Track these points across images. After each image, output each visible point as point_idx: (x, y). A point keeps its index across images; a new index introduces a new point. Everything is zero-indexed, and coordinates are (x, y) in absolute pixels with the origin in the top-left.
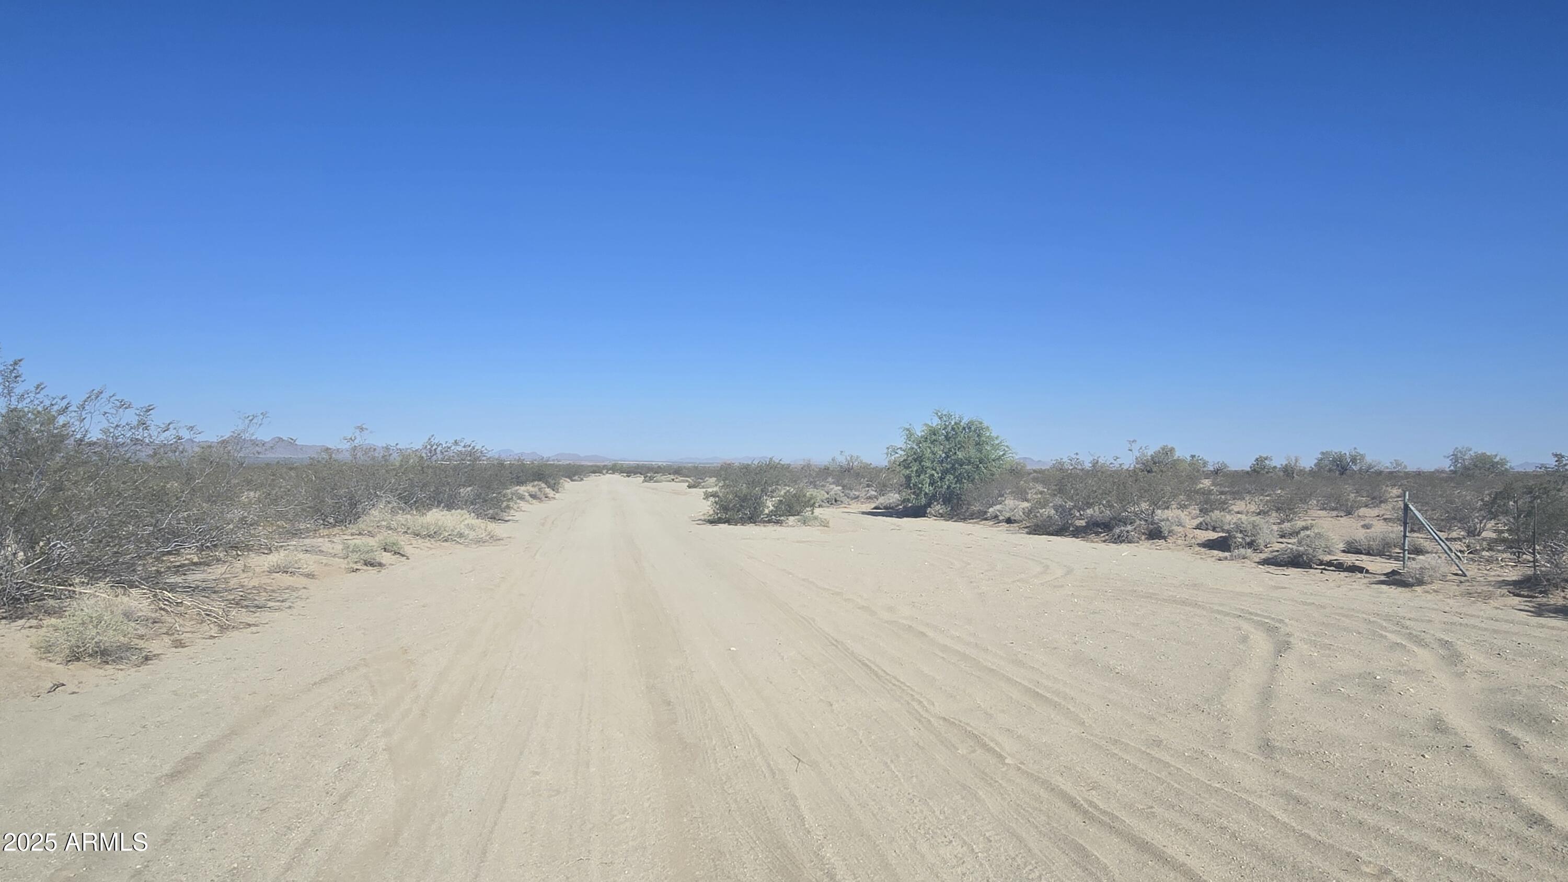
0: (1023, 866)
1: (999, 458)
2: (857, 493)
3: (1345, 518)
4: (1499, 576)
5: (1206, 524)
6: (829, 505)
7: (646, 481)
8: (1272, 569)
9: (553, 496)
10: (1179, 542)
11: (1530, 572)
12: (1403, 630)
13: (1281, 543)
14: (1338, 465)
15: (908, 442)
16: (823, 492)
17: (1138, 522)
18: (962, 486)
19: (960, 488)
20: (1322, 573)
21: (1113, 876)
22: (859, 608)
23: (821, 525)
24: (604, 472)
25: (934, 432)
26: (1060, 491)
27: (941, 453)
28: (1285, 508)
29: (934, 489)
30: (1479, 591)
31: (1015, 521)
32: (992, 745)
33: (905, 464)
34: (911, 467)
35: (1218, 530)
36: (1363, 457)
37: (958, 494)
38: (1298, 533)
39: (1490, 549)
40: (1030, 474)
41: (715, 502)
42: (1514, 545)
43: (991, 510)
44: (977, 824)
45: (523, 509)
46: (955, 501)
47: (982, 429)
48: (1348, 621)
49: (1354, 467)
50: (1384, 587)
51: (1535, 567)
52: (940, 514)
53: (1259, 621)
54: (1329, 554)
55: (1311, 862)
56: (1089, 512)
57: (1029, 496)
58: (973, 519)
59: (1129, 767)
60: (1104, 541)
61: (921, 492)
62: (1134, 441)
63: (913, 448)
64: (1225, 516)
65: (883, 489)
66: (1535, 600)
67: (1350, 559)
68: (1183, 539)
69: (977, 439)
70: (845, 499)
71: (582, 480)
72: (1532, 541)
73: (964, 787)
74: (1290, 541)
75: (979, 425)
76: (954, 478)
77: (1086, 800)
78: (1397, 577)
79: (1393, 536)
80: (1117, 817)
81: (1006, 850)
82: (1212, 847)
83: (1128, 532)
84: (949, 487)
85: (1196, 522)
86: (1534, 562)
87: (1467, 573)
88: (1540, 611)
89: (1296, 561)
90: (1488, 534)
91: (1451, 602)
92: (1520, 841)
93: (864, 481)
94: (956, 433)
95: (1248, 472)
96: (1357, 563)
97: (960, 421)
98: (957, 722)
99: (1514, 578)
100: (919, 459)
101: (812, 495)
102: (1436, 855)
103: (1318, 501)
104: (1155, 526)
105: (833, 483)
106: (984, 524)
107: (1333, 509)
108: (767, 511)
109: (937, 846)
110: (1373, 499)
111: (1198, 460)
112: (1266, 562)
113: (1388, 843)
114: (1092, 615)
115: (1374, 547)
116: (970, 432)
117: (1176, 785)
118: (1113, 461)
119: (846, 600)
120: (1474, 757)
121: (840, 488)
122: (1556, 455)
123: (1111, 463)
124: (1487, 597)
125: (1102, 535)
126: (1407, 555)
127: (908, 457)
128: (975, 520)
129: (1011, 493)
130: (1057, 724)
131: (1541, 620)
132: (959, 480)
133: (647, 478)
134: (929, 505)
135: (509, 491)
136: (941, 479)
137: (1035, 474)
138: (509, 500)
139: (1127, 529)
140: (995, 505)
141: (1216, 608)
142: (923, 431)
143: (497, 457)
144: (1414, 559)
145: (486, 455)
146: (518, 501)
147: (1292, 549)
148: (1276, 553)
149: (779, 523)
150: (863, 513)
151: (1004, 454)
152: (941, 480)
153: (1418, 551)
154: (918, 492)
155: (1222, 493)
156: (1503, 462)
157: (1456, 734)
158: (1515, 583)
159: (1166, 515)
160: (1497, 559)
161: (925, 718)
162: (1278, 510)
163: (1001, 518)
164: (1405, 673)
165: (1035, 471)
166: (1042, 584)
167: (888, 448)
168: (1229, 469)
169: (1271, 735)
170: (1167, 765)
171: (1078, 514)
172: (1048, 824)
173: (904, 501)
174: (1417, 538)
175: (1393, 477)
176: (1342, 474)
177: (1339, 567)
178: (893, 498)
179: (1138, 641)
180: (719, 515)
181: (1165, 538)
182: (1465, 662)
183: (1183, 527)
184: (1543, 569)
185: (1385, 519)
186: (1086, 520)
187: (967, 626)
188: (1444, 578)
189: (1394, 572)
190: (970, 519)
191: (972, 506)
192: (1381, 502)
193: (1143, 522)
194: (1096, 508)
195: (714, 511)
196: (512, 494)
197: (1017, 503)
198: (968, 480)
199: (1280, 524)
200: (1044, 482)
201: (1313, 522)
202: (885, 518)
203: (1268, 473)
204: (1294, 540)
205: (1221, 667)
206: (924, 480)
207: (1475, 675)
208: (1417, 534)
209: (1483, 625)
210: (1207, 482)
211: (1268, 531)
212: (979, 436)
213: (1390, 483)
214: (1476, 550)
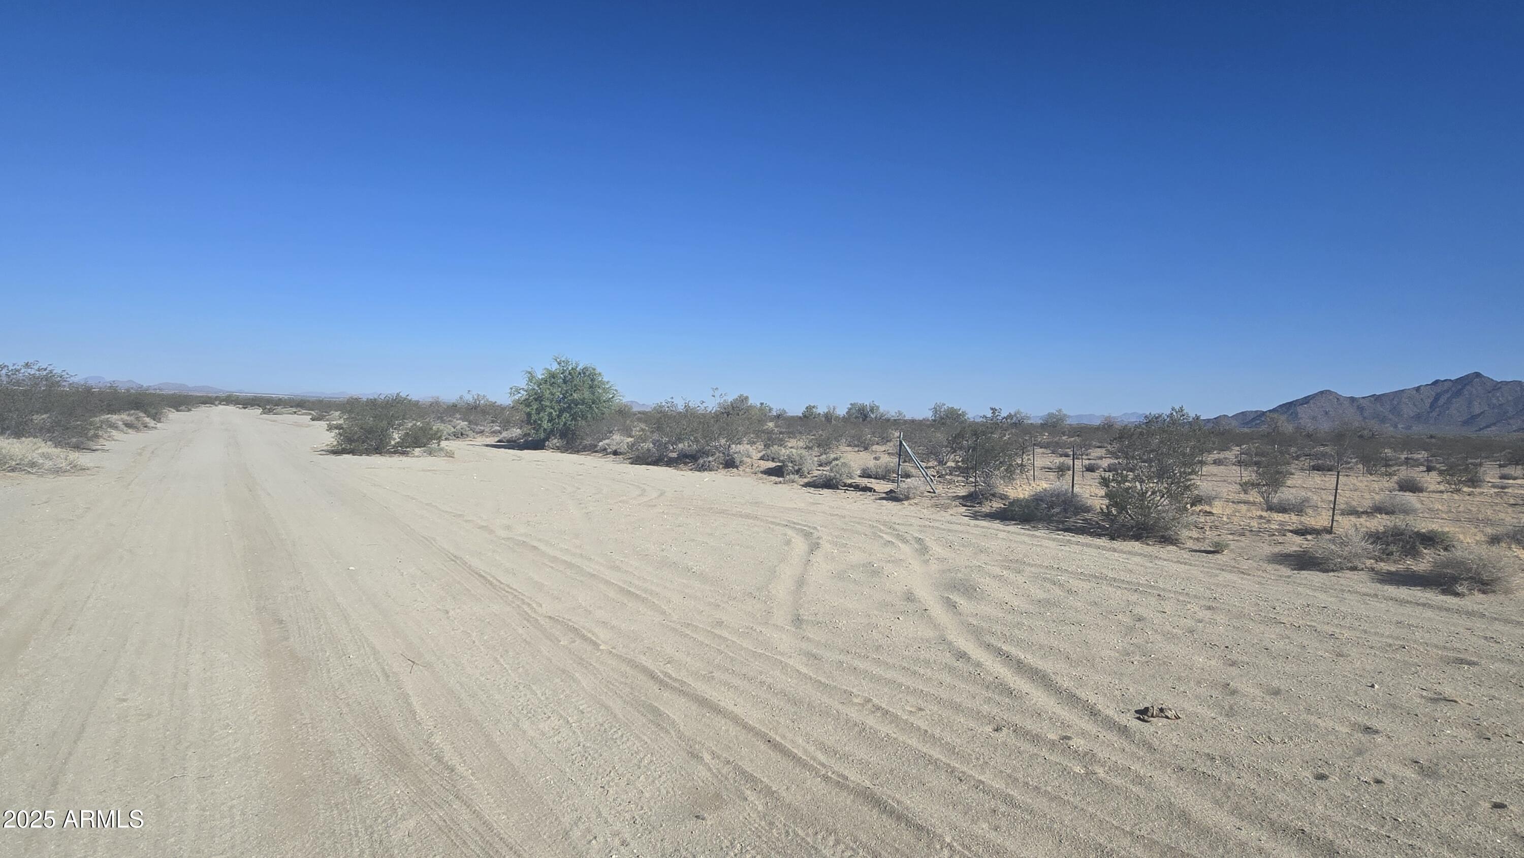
0: (609, 729)
1: (609, 400)
2: (482, 428)
3: (864, 452)
4: (954, 492)
5: (768, 456)
6: (454, 438)
7: (265, 413)
8: (812, 490)
9: (155, 426)
10: (747, 470)
11: (973, 489)
12: (894, 532)
13: (819, 470)
14: (861, 413)
15: (530, 383)
16: (450, 427)
17: (718, 454)
18: (576, 423)
19: (575, 425)
20: (845, 492)
21: (679, 728)
22: (479, 528)
23: (446, 456)
24: (217, 403)
25: (553, 376)
26: (659, 429)
27: (559, 394)
28: (824, 445)
29: (553, 425)
30: (942, 503)
31: (621, 454)
32: (589, 635)
33: (527, 403)
34: (531, 406)
35: (776, 460)
36: (878, 407)
37: (573, 430)
38: (831, 463)
39: (951, 474)
40: (636, 414)
41: (339, 434)
42: (965, 471)
43: (601, 444)
44: (573, 700)
45: (115, 438)
46: (570, 436)
47: (595, 374)
48: (859, 526)
49: (872, 415)
50: (884, 501)
51: (975, 486)
52: (557, 447)
53: (799, 528)
54: (851, 478)
55: (820, 700)
56: (681, 446)
57: (633, 433)
58: (586, 451)
59: (698, 644)
60: (691, 470)
61: (540, 428)
62: (717, 389)
63: (534, 389)
64: (781, 450)
65: (506, 424)
66: (974, 509)
67: (864, 482)
68: (750, 467)
69: (591, 383)
70: (470, 433)
71: (189, 410)
72: (975, 468)
73: (564, 671)
74: (825, 469)
75: (592, 371)
76: (570, 416)
77: (662, 672)
78: (893, 495)
79: (892, 465)
80: (685, 682)
81: (596, 719)
82: (754, 697)
83: (709, 462)
84: (565, 424)
85: (761, 455)
86: (975, 483)
87: (936, 491)
88: (975, 516)
89: (829, 484)
90: (951, 464)
91: (925, 511)
92: (951, 670)
93: (490, 418)
94: (573, 378)
95: (800, 417)
96: (869, 485)
97: (577, 367)
98: (561, 619)
99: (964, 494)
100: (539, 398)
101: (438, 428)
102: (900, 685)
103: (847, 440)
104: (730, 457)
105: (460, 419)
106: (594, 456)
107: (856, 446)
108: (393, 443)
109: (537, 722)
110: (882, 439)
111: (765, 407)
112: (807, 485)
113: (871, 681)
114: (677, 528)
115: (880, 473)
116: (585, 377)
117: (731, 654)
118: (700, 405)
119: (466, 521)
120: (929, 616)
121: (466, 423)
122: (992, 409)
123: (699, 407)
124: (946, 508)
125: (690, 465)
126: (900, 479)
127: (530, 396)
128: (587, 453)
129: (618, 430)
130: (644, 615)
131: (976, 522)
132: (574, 418)
133: (266, 410)
134: (547, 439)
135: (97, 419)
136: (559, 416)
137: (639, 415)
138: (97, 428)
139: (709, 460)
140: (605, 440)
141: (770, 519)
142: (543, 374)
143: (83, 383)
144: (904, 481)
145: (68, 379)
146: (109, 430)
147: (826, 475)
148: (815, 478)
149: (405, 454)
150: (487, 446)
151: (613, 397)
152: (558, 417)
153: (908, 476)
154: (537, 427)
155: (781, 433)
156: (964, 414)
157: (920, 601)
158: (963, 497)
159: (739, 449)
160: (954, 481)
161: (533, 618)
162: (819, 446)
163: (609, 450)
165: (639, 413)
166: (640, 505)
167: (511, 389)
168: (787, 415)
169: (801, 612)
170: (726, 639)
171: (672, 448)
172: (631, 694)
173: (525, 435)
174: (908, 467)
175: (897, 423)
176: (864, 420)
177: (857, 488)
178: (515, 432)
179: (711, 547)
180: (343, 446)
181: (737, 467)
182: (930, 552)
183: (751, 458)
184: (980, 487)
185: (889, 453)
186: (677, 453)
187: (574, 540)
188: (922, 495)
189: (891, 491)
190: (582, 452)
191: (584, 440)
192: (888, 441)
193: (721, 455)
194: (686, 443)
195: (338, 442)
196: (102, 422)
197: (622, 438)
198: (582, 419)
199: (819, 456)
200: (645, 422)
201: (841, 455)
202: (507, 450)
203: (814, 418)
204: (828, 468)
205: (770, 564)
206: (543, 417)
207: (935, 561)
208: (907, 464)
209: (943, 526)
210: (771, 425)
211: (810, 462)
212: (592, 380)
213: (893, 427)
214: (943, 475)
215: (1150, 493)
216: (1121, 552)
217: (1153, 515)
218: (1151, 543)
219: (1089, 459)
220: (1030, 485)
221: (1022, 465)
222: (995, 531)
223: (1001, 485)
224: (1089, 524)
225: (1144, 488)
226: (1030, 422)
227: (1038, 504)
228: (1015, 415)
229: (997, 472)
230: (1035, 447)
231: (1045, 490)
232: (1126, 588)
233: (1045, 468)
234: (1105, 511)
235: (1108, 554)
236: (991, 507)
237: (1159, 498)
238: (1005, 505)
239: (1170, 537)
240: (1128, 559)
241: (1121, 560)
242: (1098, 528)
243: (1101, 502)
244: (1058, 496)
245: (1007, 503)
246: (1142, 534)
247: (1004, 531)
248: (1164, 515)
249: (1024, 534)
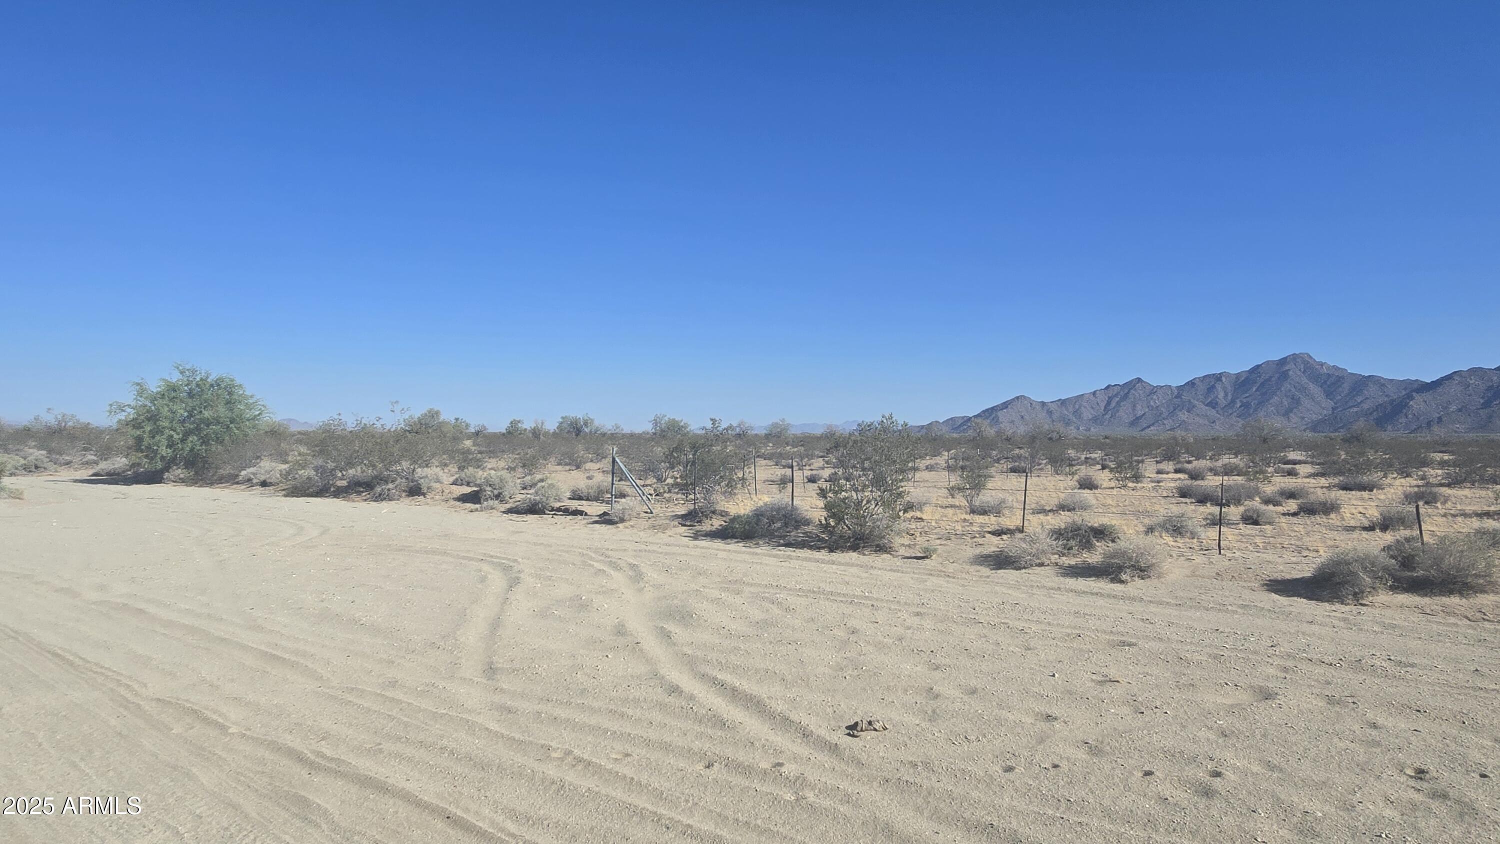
0: (236, 834)
1: (254, 418)
2: (68, 458)
3: (575, 471)
4: (673, 511)
5: (462, 480)
8: (514, 516)
10: (437, 497)
11: (692, 507)
12: (607, 559)
13: (523, 494)
14: (574, 428)
15: (139, 398)
16: (17, 458)
17: (399, 480)
18: (209, 448)
19: (206, 451)
20: (552, 517)
21: (333, 818)
22: (56, 591)
23: (10, 497)
25: (173, 388)
26: (321, 452)
27: (182, 411)
28: (529, 465)
29: (173, 452)
30: (660, 524)
31: (271, 484)
32: (215, 717)
33: (135, 424)
34: (143, 427)
35: (471, 484)
36: (592, 421)
37: (204, 457)
38: (536, 484)
39: (670, 491)
40: (294, 435)
42: (684, 488)
43: (243, 473)
44: (187, 803)
46: (200, 465)
47: (234, 386)
48: (567, 555)
49: (586, 429)
50: (597, 526)
51: (695, 504)
52: (180, 479)
53: (497, 562)
54: (559, 501)
55: (512, 760)
56: (351, 472)
57: (290, 459)
58: (221, 483)
59: (363, 711)
60: (366, 500)
61: (155, 456)
62: (397, 402)
63: (145, 406)
64: (478, 472)
65: (105, 452)
66: (693, 528)
67: (574, 505)
68: (441, 494)
69: (228, 397)
70: (50, 465)
72: (694, 484)
73: (175, 768)
74: (530, 492)
75: (230, 382)
76: (199, 439)
77: (313, 752)
78: (607, 517)
79: (605, 484)
80: (344, 761)
81: (218, 823)
82: (431, 767)
83: (389, 490)
84: (192, 450)
85: (452, 479)
86: (694, 500)
87: (653, 511)
88: (696, 537)
89: (534, 509)
90: (670, 481)
91: (642, 534)
92: (662, 706)
93: (80, 444)
94: (202, 390)
95: (504, 434)
96: (579, 508)
97: (207, 377)
98: (174, 701)
99: (683, 513)
100: (153, 418)
102: (606, 731)
103: (556, 457)
104: (415, 483)
105: (34, 447)
106: (234, 489)
107: (566, 464)
110: (597, 455)
111: (461, 423)
112: (510, 511)
113: (574, 730)
114: (344, 573)
115: (592, 494)
116: (219, 389)
117: (405, 719)
118: (376, 422)
119: (36, 583)
120: (641, 650)
121: (45, 452)
122: (713, 420)
123: (373, 425)
124: (664, 528)
125: (364, 494)
126: (614, 499)
128: (224, 485)
129: (269, 455)
130: (293, 683)
131: (696, 542)
132: (205, 441)
134: (167, 469)
136: (183, 440)
137: (299, 436)
139: (388, 487)
140: (249, 468)
141: (461, 554)
142: (160, 387)
144: (618, 502)
147: (530, 499)
148: (518, 503)
150: (77, 481)
151: (259, 415)
152: (181, 441)
153: (623, 496)
154: (151, 452)
155: (480, 452)
156: (686, 426)
157: (631, 635)
158: (683, 517)
159: (424, 473)
160: (673, 499)
161: (133, 703)
162: (524, 466)
163: (255, 481)
164: (604, 592)
165: (299, 433)
166: (294, 546)
167: (111, 405)
168: (489, 431)
169: (495, 659)
170: (400, 702)
171: (340, 475)
172: (270, 784)
173: (133, 465)
174: (623, 486)
175: (613, 437)
176: (577, 435)
177: (567, 512)
178: (120, 462)
179: (386, 591)
181: (424, 495)
182: (645, 579)
183: (441, 483)
184: (700, 504)
185: (604, 471)
186: (348, 480)
187: (199, 597)
188: (638, 516)
189: (605, 514)
190: (218, 484)
191: (220, 469)
192: (602, 458)
193: (404, 480)
194: (359, 469)
197: (274, 464)
198: (216, 442)
199: (524, 477)
200: (306, 444)
201: (548, 475)
202: (106, 486)
203: (520, 434)
204: (532, 491)
205: (460, 606)
206: (159, 441)
207: (651, 588)
208: (623, 483)
209: (660, 550)
210: (468, 443)
211: (512, 484)
212: (230, 394)
213: (610, 442)
214: (660, 493)
215: (864, 502)
216: (840, 564)
217: (868, 524)
218: (867, 553)
219: (812, 470)
220: (752, 499)
221: (743, 479)
222: (715, 551)
223: (722, 501)
224: (809, 537)
225: (860, 498)
226: (754, 432)
227: (759, 520)
228: (739, 426)
229: (717, 488)
230: (757, 459)
231: (766, 504)
232: (842, 601)
233: (768, 481)
234: (824, 522)
235: (825, 567)
236: (712, 525)
237: (873, 506)
238: (725, 522)
239: (884, 546)
240: (845, 571)
241: (838, 572)
242: (818, 541)
243: (821, 513)
244: (779, 510)
245: (728, 520)
246: (858, 544)
247: (724, 550)
248: (879, 523)
249: (744, 553)
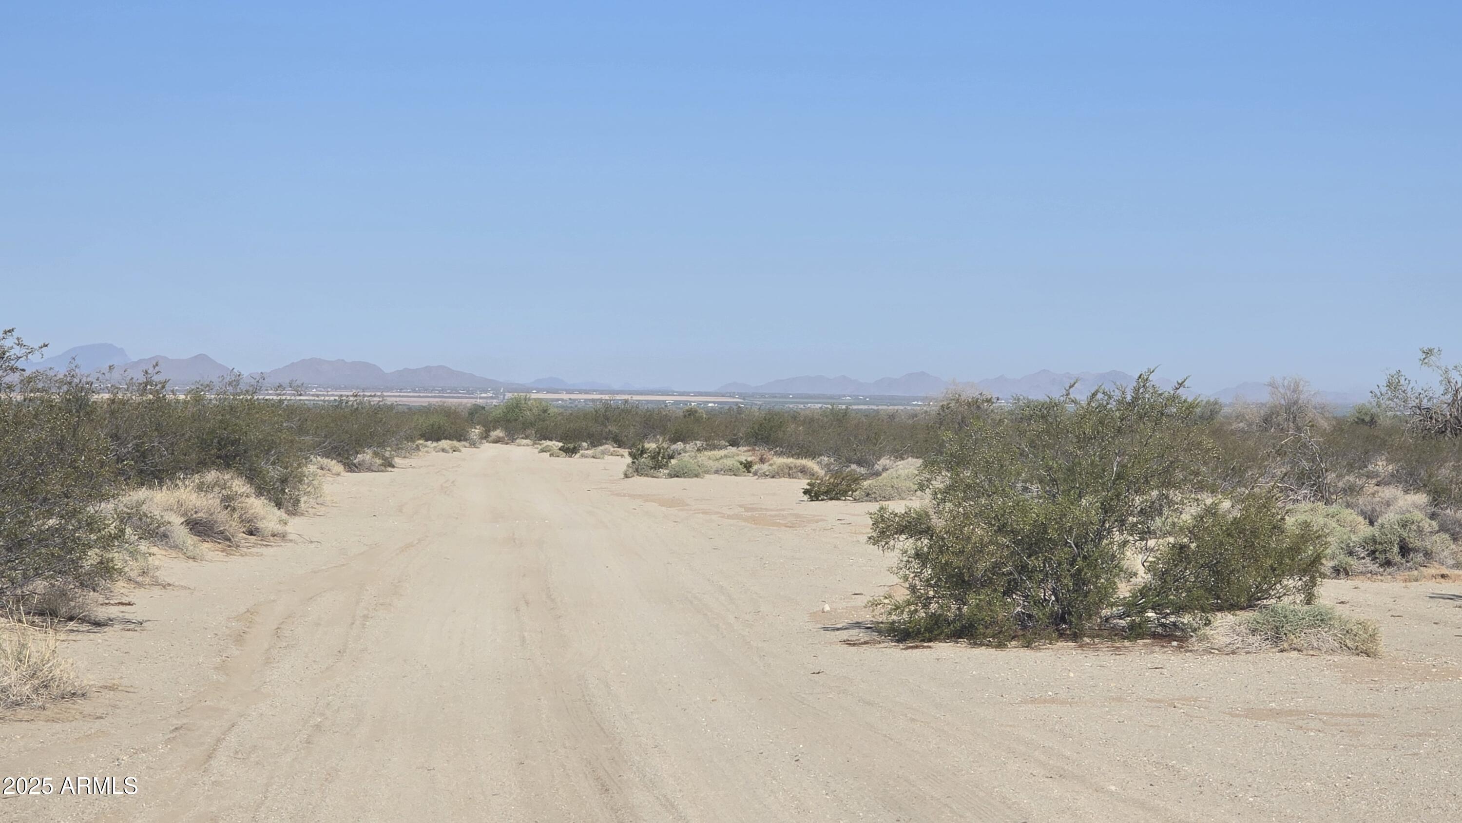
6: (1374, 567)
7: (638, 471)
9: (279, 528)
24: (476, 432)
41: (918, 555)
45: (163, 576)
71: (388, 464)
101: (1306, 525)
108: (1124, 590)
133: (644, 460)
135: (107, 508)
138: (107, 542)
146: (143, 546)
149: (1174, 638)
180: (933, 607)
195: (913, 589)
196: (124, 519)
